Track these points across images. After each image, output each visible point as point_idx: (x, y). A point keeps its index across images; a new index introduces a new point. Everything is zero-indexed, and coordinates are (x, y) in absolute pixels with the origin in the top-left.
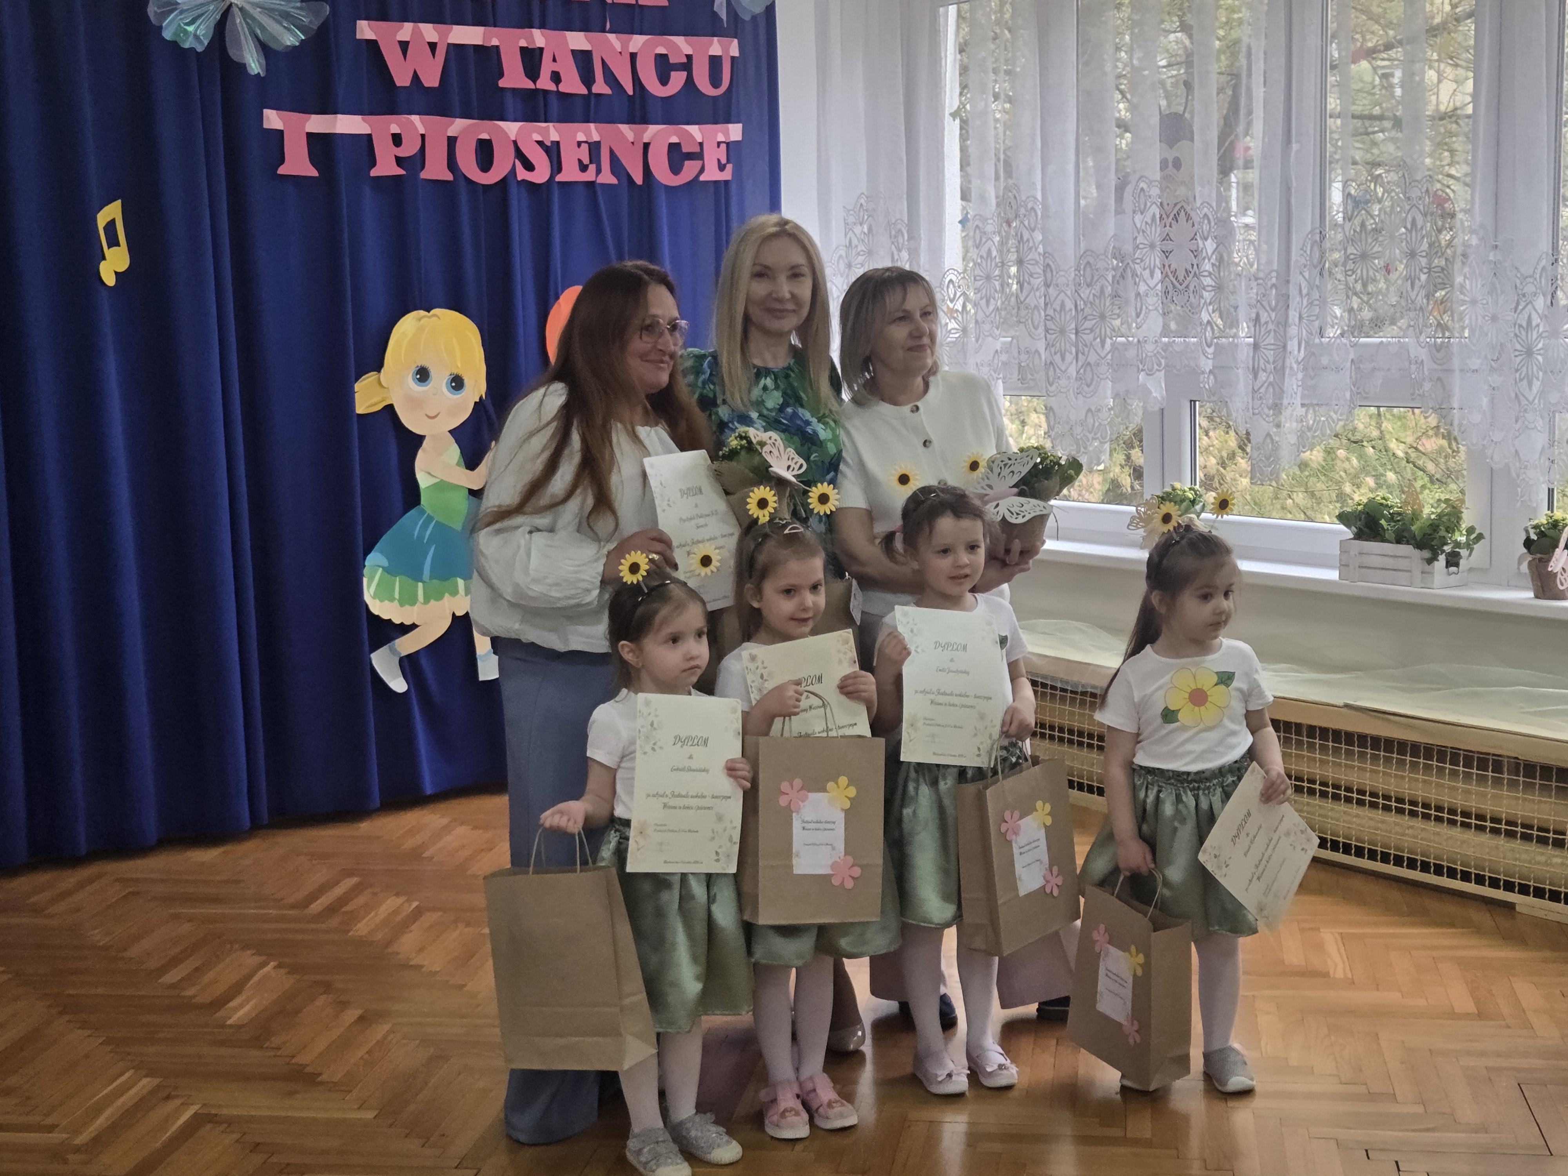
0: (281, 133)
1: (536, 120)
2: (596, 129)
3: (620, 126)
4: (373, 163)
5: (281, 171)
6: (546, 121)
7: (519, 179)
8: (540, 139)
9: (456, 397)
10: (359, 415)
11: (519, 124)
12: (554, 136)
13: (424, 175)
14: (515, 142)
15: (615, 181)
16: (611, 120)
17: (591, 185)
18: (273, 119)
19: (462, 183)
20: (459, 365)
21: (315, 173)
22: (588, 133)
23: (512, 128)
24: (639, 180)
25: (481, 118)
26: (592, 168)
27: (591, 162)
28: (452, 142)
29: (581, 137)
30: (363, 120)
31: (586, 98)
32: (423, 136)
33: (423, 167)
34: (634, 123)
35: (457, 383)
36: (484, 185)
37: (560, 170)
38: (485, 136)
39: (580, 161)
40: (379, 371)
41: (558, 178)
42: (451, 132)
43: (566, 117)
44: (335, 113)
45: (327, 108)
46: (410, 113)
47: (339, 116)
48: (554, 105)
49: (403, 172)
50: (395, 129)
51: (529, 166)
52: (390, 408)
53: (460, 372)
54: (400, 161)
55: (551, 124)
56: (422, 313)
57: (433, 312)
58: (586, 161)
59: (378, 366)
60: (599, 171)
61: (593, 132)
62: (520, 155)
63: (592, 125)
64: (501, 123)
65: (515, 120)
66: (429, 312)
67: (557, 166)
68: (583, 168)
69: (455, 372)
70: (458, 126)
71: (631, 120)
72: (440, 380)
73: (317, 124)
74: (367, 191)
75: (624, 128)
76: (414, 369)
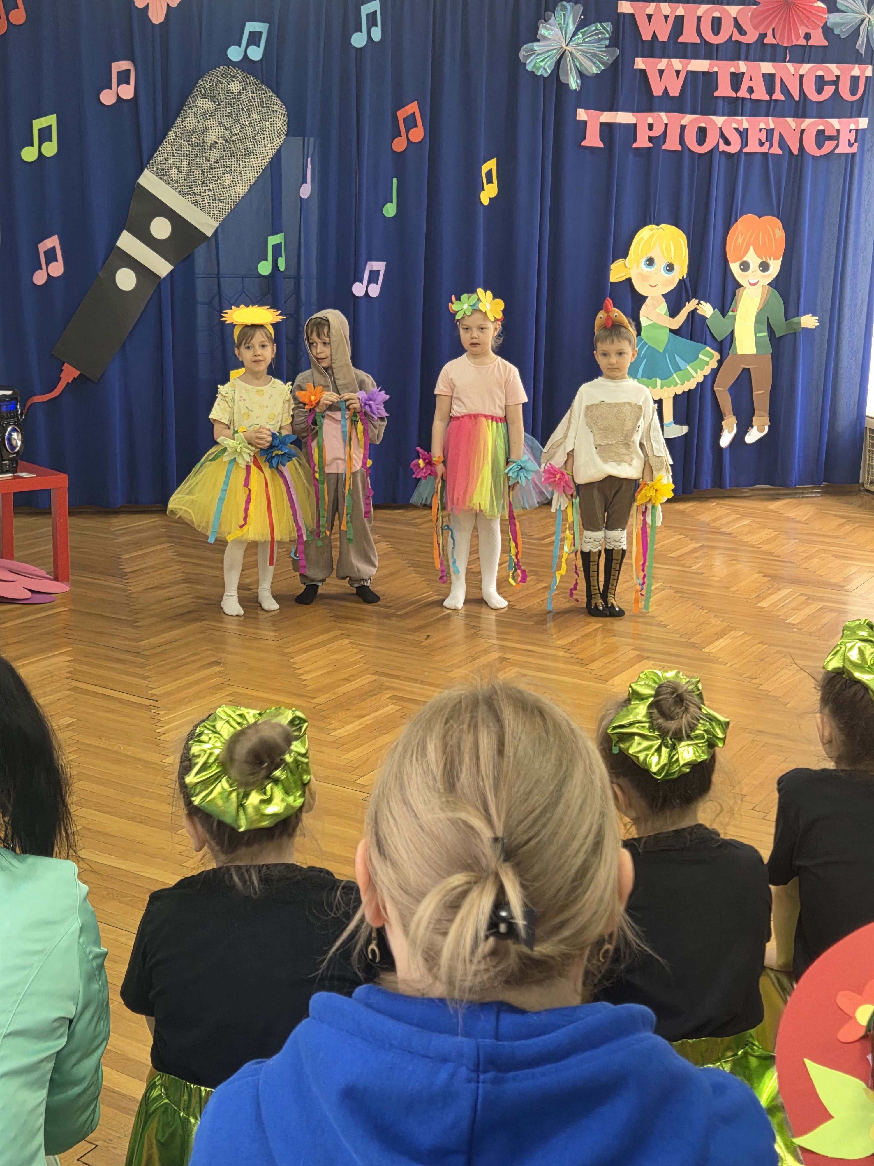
0: (585, 123)
1: (735, 114)
2: (773, 121)
3: (788, 119)
4: (635, 140)
5: (582, 144)
6: (742, 116)
7: (720, 150)
8: (736, 126)
9: (668, 276)
10: (611, 283)
11: (725, 118)
12: (746, 125)
13: (664, 147)
14: (721, 129)
15: (780, 152)
16: (783, 115)
17: (765, 154)
18: (582, 114)
19: (687, 153)
20: (673, 257)
21: (602, 145)
22: (767, 123)
23: (719, 120)
24: (796, 153)
25: (702, 114)
26: (767, 144)
27: (767, 141)
28: (683, 128)
29: (762, 125)
30: (633, 115)
31: (768, 102)
32: (666, 125)
33: (664, 143)
34: (797, 117)
35: (670, 268)
36: (699, 154)
37: (747, 145)
38: (703, 125)
39: (760, 140)
40: (625, 258)
41: (745, 150)
42: (683, 122)
43: (755, 114)
44: (617, 110)
45: (612, 108)
46: (661, 111)
47: (619, 113)
48: (748, 106)
49: (652, 145)
50: (650, 120)
51: (728, 143)
52: (629, 280)
53: (672, 262)
54: (651, 139)
55: (744, 118)
56: (654, 226)
57: (661, 226)
58: (764, 140)
59: (625, 255)
60: (771, 146)
61: (771, 122)
62: (723, 136)
63: (770, 119)
64: (713, 118)
65: (723, 115)
66: (658, 225)
67: (745, 142)
68: (762, 144)
69: (670, 261)
70: (687, 119)
71: (795, 115)
72: (660, 265)
73: (607, 117)
74: (631, 156)
75: (790, 121)
76: (645, 258)
